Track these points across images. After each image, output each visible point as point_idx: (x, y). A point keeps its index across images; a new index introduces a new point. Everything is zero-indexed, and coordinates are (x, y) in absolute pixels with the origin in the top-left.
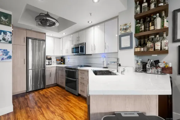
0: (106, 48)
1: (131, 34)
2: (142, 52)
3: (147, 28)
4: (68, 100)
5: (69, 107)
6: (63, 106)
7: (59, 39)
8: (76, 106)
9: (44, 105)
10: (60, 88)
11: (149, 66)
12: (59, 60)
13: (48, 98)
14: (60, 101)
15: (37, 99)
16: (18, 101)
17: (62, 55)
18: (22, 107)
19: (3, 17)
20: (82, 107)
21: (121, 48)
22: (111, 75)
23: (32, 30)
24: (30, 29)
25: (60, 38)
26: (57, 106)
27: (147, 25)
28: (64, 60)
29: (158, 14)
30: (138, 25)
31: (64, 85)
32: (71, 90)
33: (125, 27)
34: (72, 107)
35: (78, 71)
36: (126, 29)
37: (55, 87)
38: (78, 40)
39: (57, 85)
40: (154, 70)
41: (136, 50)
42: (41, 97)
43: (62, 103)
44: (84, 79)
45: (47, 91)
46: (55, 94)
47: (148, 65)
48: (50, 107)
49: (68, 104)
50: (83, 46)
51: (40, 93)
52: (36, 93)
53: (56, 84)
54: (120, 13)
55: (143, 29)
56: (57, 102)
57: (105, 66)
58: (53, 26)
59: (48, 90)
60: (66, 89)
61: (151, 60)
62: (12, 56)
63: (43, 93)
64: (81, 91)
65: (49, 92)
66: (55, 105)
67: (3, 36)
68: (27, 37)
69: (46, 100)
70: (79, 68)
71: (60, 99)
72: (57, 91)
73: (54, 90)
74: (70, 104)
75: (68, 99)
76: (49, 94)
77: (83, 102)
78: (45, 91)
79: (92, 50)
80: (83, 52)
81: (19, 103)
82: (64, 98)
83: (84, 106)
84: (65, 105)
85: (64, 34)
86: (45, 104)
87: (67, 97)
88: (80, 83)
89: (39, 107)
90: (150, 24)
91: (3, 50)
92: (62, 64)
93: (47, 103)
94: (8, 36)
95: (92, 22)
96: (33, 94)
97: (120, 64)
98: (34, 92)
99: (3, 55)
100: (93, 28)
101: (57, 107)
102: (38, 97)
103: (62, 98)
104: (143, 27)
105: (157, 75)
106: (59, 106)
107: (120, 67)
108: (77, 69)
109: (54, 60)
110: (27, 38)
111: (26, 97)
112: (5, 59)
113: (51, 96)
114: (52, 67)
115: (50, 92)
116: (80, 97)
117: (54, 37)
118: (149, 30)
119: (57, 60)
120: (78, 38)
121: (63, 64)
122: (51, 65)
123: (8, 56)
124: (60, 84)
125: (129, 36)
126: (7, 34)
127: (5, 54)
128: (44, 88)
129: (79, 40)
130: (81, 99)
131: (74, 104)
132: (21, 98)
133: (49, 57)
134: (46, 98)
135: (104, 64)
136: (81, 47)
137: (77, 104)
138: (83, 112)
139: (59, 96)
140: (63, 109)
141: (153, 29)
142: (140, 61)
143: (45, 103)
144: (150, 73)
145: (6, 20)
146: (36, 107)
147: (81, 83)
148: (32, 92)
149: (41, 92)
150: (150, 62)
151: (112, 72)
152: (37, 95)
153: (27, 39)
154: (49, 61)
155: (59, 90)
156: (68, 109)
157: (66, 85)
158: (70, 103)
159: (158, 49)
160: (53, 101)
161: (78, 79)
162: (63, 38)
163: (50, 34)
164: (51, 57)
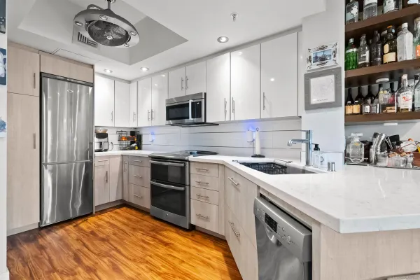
0: (264, 107)
1: (336, 72)
2: (367, 114)
3: (377, 56)
4: (166, 244)
5: (176, 262)
6: (158, 263)
7: (127, 84)
8: (191, 257)
9: (102, 263)
10: (134, 212)
11: (376, 148)
12: (128, 139)
13: (108, 241)
14: (145, 246)
15: (76, 246)
16: (21, 256)
17: (135, 126)
18: (36, 273)
20: (209, 259)
21: (309, 107)
22: (286, 173)
23: (58, 53)
24: (51, 49)
25: (130, 82)
26: (141, 263)
27: (377, 50)
28: (140, 138)
29: (405, 25)
30: (351, 50)
31: (146, 203)
32: (168, 215)
33: (320, 55)
34: (183, 261)
35: (189, 165)
36: (323, 59)
37: (118, 210)
38: (184, 86)
39: (123, 204)
40: (395, 158)
41: (349, 112)
42: (88, 240)
43: (152, 252)
44: (208, 186)
45: (100, 223)
46: (124, 227)
47: (373, 146)
48: (121, 267)
49: (172, 256)
50: (200, 102)
51: (81, 230)
52: (70, 227)
53: (122, 200)
54: (305, 19)
55: (367, 60)
56: (138, 253)
57: (258, 153)
58: (122, 46)
59: (101, 219)
60: (151, 213)
61: (381, 135)
62: (6, 121)
63: (89, 228)
64: (199, 216)
65: (106, 225)
66: (134, 261)
68: (41, 73)
69: (105, 247)
70: (191, 158)
71: (143, 241)
72: (128, 219)
73: (120, 219)
74: (175, 254)
75: (166, 240)
76: (109, 230)
77: (207, 246)
78: (95, 223)
79: (226, 112)
80: (200, 116)
81: (25, 263)
82: (154, 237)
83: (214, 257)
84: (161, 257)
85: (144, 69)
86: (105, 260)
87: (161, 235)
88: (196, 198)
89: (89, 270)
90: (387, 47)
92: (134, 148)
93: (110, 256)
95: (227, 41)
96: (60, 232)
97: (316, 146)
98: (61, 227)
100: (227, 55)
101: (143, 266)
102: (77, 240)
103: (148, 239)
104: (367, 54)
105: (404, 171)
106: (147, 262)
107: (318, 152)
108: (187, 161)
109: (113, 137)
110: (43, 75)
111: (41, 241)
113: (115, 234)
114: (111, 157)
115: (107, 222)
116: (193, 232)
117: (115, 79)
118: (382, 62)
119: (120, 140)
120: (184, 82)
121: (137, 148)
122: (106, 150)
124: (133, 201)
125: (332, 77)
128: (91, 214)
129: (187, 87)
130: (198, 237)
131: (185, 252)
132: (25, 246)
133: (100, 131)
134: (103, 240)
135: (254, 148)
136: (192, 103)
137: (193, 251)
138: (218, 275)
139: (139, 235)
140: (160, 269)
141: (394, 60)
142: (360, 137)
143: (105, 257)
144: (386, 167)
146: (80, 269)
147: (199, 196)
148: (57, 227)
149: (83, 225)
150: (380, 139)
151: (289, 167)
152: (73, 235)
153: (43, 79)
154: (103, 140)
155: (134, 218)
156: (175, 268)
157: (153, 203)
158: (174, 250)
159: (408, 109)
160: (126, 249)
161: (190, 185)
162: (140, 82)
163: (105, 70)
164: (106, 130)
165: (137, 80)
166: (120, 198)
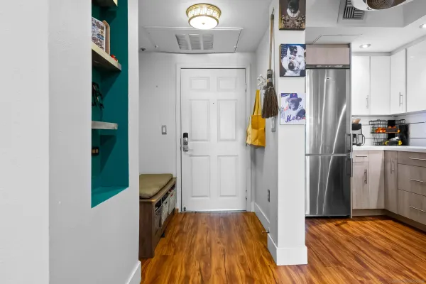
12: (385, 131)
19: (290, 9)
25: (390, 53)
28: (405, 130)
39: (385, 215)
53: (385, 210)
59: (364, 227)
63: (354, 232)
67: (290, 58)
78: (359, 229)
91: (289, 96)
92: (396, 143)
94: (299, 56)
99: (290, 108)
109: (366, 130)
112: (293, 119)
114: (370, 153)
117: (370, 55)
119: (374, 131)
121: (400, 143)
123: (299, 110)
124: (407, 214)
126: (296, 52)
127: (293, 106)
128: (347, 217)
145: (296, 15)
154: (357, 132)
162: (409, 49)
163: (361, 47)
164: (359, 120)
165: (405, 47)
166: (382, 207)
